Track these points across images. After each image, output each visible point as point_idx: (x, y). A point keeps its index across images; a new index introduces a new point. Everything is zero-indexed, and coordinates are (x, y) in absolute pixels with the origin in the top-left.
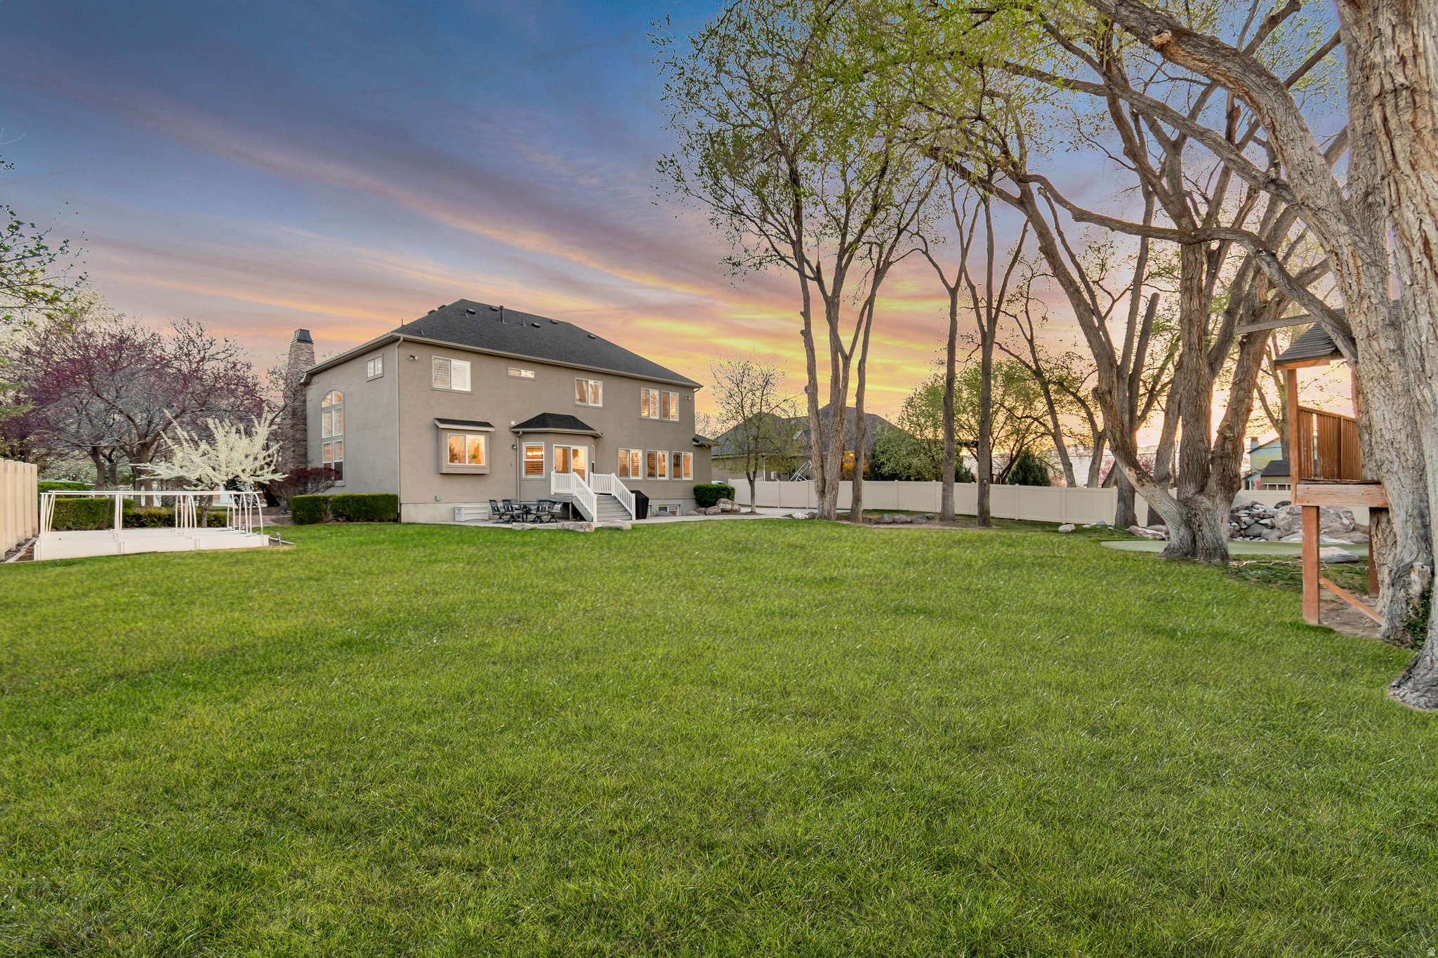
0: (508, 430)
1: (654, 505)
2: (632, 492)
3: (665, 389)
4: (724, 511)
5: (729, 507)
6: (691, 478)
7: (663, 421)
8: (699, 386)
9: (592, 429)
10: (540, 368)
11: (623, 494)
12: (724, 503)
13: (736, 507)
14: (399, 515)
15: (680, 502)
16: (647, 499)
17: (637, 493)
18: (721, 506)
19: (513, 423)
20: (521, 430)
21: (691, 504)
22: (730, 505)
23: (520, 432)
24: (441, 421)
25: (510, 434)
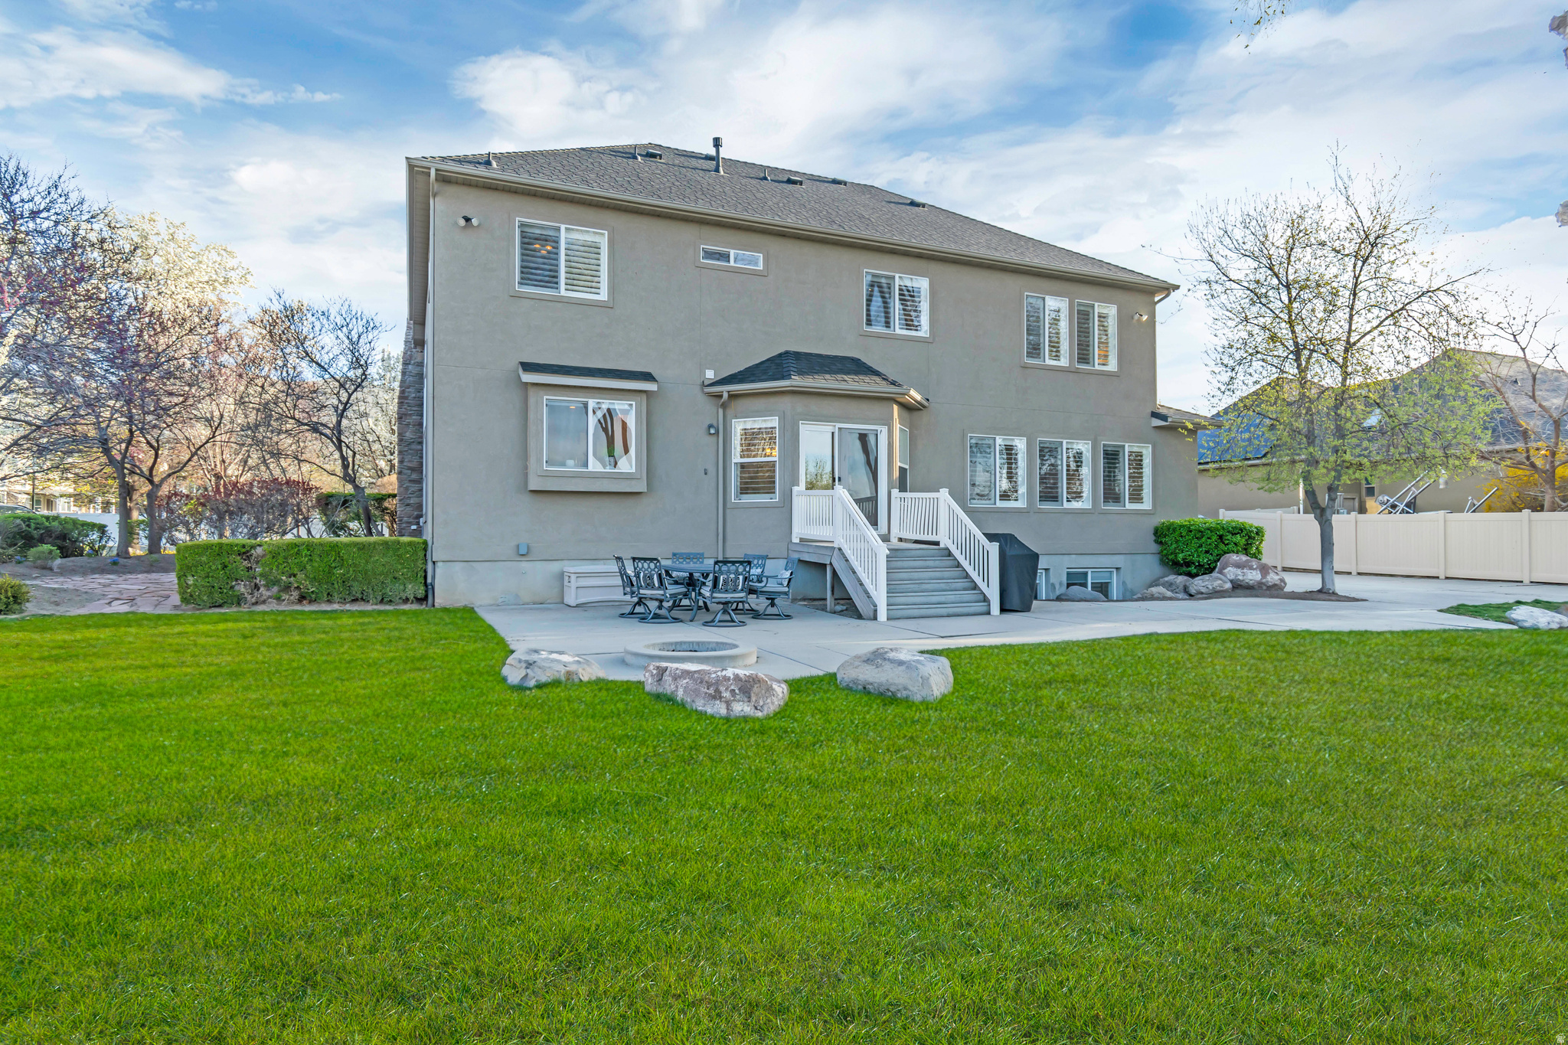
0: (697, 390)
1: (1053, 570)
2: (991, 537)
3: (1084, 297)
4: (1239, 588)
5: (1253, 576)
6: (1147, 505)
7: (1077, 372)
8: (1168, 289)
9: (900, 385)
10: (775, 245)
11: (967, 546)
12: (1238, 566)
13: (1272, 578)
14: (429, 588)
15: (1119, 561)
16: (1035, 557)
17: (1004, 540)
18: (1231, 572)
19: (710, 374)
20: (725, 389)
21: (1149, 566)
22: (1254, 572)
23: (725, 395)
24: (528, 367)
25: (701, 399)
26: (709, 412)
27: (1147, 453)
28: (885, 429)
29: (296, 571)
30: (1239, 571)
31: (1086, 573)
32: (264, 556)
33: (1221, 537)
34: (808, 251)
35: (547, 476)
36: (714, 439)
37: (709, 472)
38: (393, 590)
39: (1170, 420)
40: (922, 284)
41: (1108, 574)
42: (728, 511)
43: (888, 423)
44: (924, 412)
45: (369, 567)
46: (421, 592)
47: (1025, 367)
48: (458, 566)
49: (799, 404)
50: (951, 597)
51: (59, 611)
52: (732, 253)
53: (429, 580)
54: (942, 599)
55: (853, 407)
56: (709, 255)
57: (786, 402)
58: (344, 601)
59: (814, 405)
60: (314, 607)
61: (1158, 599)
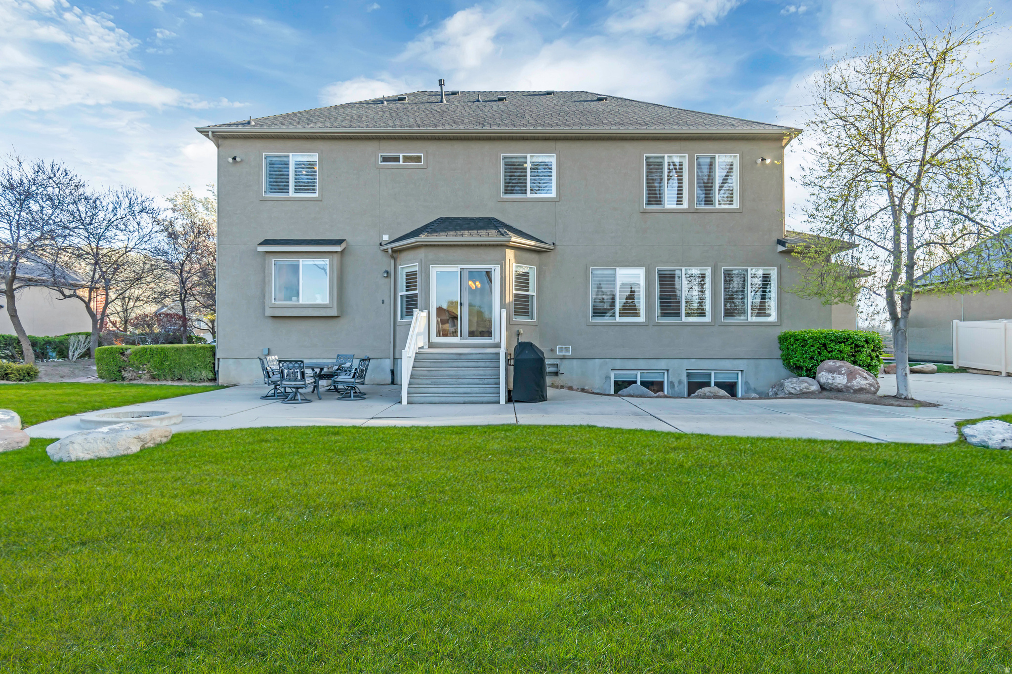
0: (377, 248)
4: (826, 391)
6: (771, 318)
7: (698, 212)
12: (831, 371)
14: (215, 374)
15: (741, 364)
18: (823, 377)
19: (386, 238)
21: (774, 369)
22: (842, 377)
23: (390, 251)
24: (266, 242)
25: (380, 254)
26: (387, 263)
27: (774, 273)
28: (498, 268)
29: (146, 363)
30: (830, 376)
31: (710, 374)
32: (131, 354)
33: (824, 345)
34: (459, 147)
35: (274, 307)
36: (387, 280)
37: (385, 302)
38: (196, 374)
39: (787, 245)
40: (551, 159)
41: (735, 375)
42: (397, 327)
43: (502, 262)
44: (552, 254)
45: (181, 360)
46: (211, 375)
47: (645, 212)
48: (231, 361)
49: (431, 253)
50: (476, 389)
51: (64, 380)
52: (401, 156)
53: (216, 369)
54: (469, 390)
55: (472, 253)
56: (385, 159)
57: (422, 253)
58: (173, 380)
59: (442, 253)
60: (158, 383)
61: (709, 397)
